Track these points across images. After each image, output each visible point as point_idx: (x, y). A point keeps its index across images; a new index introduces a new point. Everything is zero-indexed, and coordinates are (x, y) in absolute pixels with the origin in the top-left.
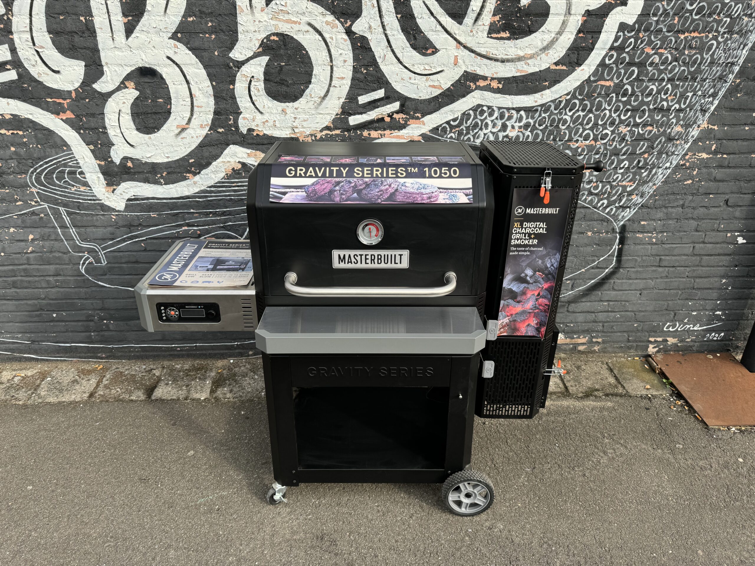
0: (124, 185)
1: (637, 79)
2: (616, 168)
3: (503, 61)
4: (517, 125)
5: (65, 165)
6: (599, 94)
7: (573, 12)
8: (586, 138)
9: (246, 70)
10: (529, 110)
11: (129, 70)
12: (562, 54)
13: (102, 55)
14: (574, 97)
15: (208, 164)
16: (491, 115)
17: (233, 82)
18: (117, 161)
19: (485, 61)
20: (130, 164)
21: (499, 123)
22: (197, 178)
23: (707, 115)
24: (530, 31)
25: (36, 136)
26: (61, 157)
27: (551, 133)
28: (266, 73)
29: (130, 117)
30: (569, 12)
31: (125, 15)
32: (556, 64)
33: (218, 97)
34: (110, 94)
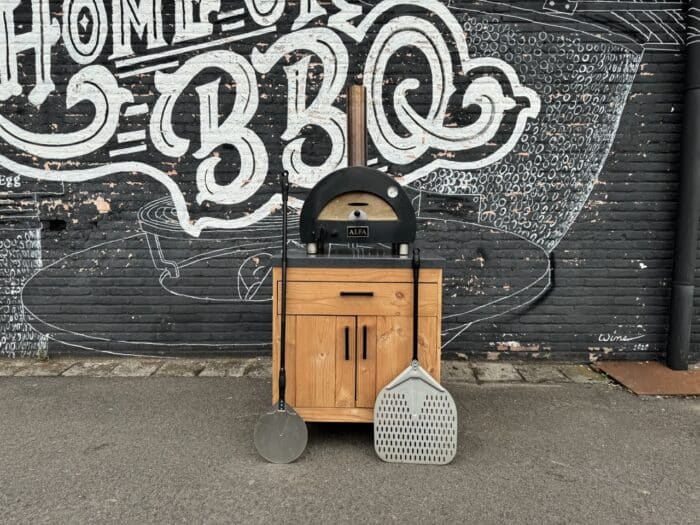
0: (202, 219)
1: (544, 151)
2: (539, 211)
3: (454, 141)
4: (466, 181)
5: (165, 205)
6: (521, 161)
7: (496, 110)
8: (516, 190)
9: (290, 146)
10: (474, 172)
11: (216, 146)
12: (493, 135)
13: (202, 136)
14: (503, 162)
15: (260, 206)
16: (448, 174)
17: (282, 154)
18: (200, 203)
19: (442, 141)
20: (208, 205)
21: (454, 180)
22: (251, 215)
23: (597, 175)
24: (470, 122)
25: (149, 186)
26: (163, 200)
27: (490, 186)
28: (302, 148)
29: (213, 175)
30: (493, 111)
31: (219, 113)
32: (489, 142)
33: (271, 163)
34: (202, 160)
